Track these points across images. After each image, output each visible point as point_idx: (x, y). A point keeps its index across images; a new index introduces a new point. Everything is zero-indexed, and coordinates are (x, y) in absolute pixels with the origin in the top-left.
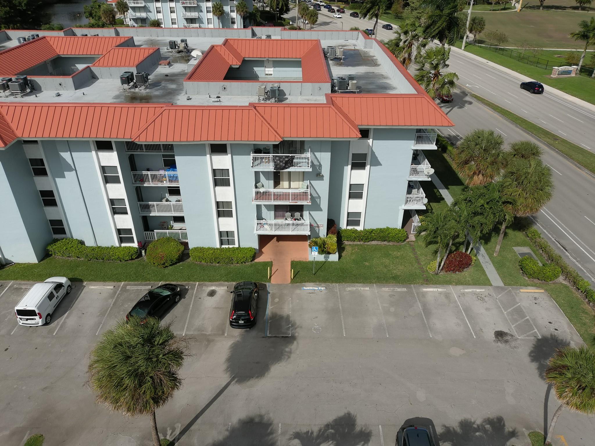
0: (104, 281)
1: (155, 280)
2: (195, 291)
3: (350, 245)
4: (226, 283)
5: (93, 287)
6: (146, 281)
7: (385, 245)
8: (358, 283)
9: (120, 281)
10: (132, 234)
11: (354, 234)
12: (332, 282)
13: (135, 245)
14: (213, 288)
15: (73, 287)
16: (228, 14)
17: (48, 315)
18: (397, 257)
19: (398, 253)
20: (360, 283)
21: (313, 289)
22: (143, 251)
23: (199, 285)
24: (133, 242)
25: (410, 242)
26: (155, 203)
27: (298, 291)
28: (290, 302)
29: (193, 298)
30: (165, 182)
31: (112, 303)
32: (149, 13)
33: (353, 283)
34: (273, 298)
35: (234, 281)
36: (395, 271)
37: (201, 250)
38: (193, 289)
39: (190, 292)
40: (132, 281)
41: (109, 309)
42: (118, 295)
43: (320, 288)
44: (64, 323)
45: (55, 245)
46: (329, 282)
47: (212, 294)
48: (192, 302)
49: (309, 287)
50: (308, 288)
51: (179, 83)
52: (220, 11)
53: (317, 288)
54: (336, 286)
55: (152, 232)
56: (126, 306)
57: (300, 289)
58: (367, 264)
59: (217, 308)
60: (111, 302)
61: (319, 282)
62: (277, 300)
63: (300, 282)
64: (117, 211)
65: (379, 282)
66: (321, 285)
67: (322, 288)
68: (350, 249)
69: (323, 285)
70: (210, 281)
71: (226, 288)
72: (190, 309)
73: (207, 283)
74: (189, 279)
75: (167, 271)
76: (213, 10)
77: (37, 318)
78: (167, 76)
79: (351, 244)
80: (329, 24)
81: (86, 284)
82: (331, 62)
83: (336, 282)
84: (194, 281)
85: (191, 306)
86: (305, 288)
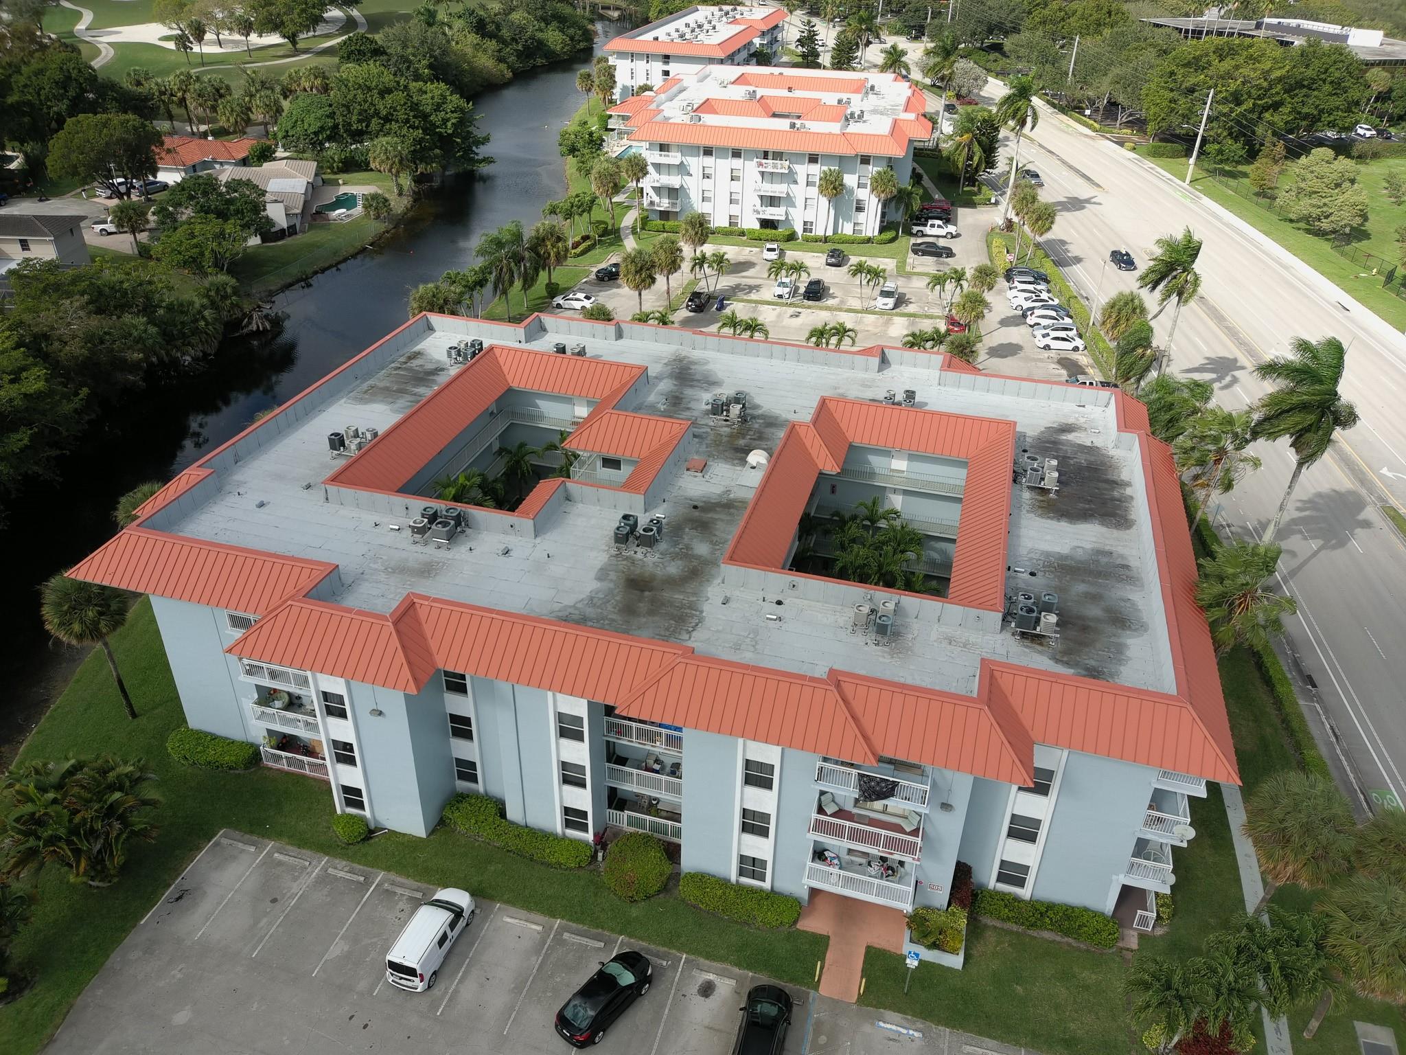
0: (529, 909)
1: (612, 930)
2: (678, 974)
3: (995, 927)
4: (736, 970)
5: (509, 920)
6: (597, 927)
7: (1069, 945)
8: (989, 1037)
9: (554, 917)
10: (586, 819)
11: (1007, 910)
12: (939, 1023)
13: (589, 836)
14: (711, 977)
15: (477, 911)
16: (851, 192)
17: (435, 973)
18: (1086, 988)
19: (1094, 977)
20: (994, 1038)
21: (897, 1031)
22: (600, 855)
23: (687, 961)
24: (587, 831)
25: (1124, 952)
26: (635, 771)
27: (867, 1028)
28: (848, 1051)
29: (673, 991)
30: (658, 743)
31: (537, 966)
32: (686, 178)
33: (980, 1035)
34: (818, 1032)
35: (750, 970)
36: (1072, 1026)
37: (702, 879)
38: (674, 967)
39: (669, 973)
40: (574, 922)
41: (531, 978)
42: (548, 950)
43: (911, 1032)
44: (456, 991)
45: (458, 808)
46: (931, 1021)
47: (707, 990)
48: (670, 1001)
49: (892, 1025)
50: (889, 1026)
51: (715, 539)
52: (835, 188)
53: (904, 1031)
54: (945, 1034)
55: (622, 813)
56: (558, 980)
57: (873, 1024)
58: (1019, 989)
59: (711, 1028)
60: (536, 961)
61: (913, 1016)
62: (823, 1039)
63: (875, 1007)
64: (570, 779)
65: (1033, 1047)
66: (914, 1023)
67: (916, 1034)
68: (993, 939)
69: (920, 1025)
70: (708, 956)
71: (733, 982)
72: (665, 1017)
73: (702, 960)
74: (670, 943)
75: (635, 912)
76: (820, 186)
77: (417, 980)
78: (695, 507)
79: (998, 925)
80: (1083, 208)
81: (499, 908)
82: (1027, 495)
83: (947, 1025)
84: (679, 950)
85: (667, 1011)
86: (881, 1024)
